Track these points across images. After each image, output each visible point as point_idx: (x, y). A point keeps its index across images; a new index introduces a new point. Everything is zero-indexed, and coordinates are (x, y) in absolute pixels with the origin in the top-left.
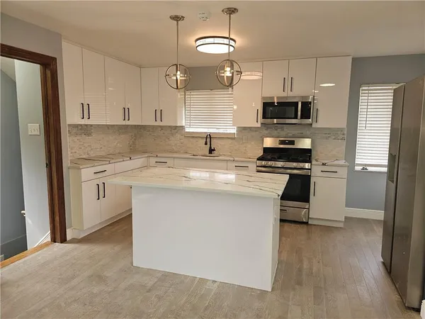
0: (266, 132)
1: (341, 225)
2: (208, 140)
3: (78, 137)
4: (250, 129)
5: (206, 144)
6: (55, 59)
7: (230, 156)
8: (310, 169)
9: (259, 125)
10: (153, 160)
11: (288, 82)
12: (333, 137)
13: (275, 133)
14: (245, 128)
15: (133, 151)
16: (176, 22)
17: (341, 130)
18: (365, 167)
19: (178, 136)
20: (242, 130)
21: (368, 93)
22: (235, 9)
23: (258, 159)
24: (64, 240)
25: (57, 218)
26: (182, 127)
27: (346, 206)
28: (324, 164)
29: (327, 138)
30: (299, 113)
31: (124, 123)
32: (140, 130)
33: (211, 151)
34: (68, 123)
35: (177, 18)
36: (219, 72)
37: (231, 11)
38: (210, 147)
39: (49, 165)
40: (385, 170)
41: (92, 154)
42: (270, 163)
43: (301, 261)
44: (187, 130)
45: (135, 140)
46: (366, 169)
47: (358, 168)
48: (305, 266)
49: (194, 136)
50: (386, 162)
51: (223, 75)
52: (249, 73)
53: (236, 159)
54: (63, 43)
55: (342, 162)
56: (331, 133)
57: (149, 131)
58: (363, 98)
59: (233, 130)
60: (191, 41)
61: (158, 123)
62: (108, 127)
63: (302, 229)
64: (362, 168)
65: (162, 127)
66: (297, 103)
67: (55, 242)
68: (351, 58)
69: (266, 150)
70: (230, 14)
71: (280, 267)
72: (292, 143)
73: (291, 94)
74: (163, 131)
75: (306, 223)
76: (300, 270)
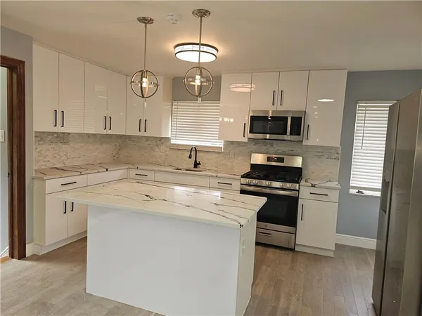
0: (255, 147)
1: (331, 254)
2: (193, 153)
3: (53, 146)
4: (238, 143)
5: (190, 157)
6: (23, 63)
7: (216, 171)
8: (298, 191)
9: (246, 140)
10: (133, 172)
11: (278, 95)
12: (327, 156)
13: (264, 148)
14: (232, 143)
15: (117, 161)
16: (144, 25)
17: (336, 148)
18: (360, 190)
19: (163, 148)
20: (229, 144)
21: (365, 110)
22: (207, 11)
23: (242, 177)
24: (22, 256)
25: (16, 232)
26: (168, 139)
27: (337, 233)
28: (313, 186)
29: (319, 157)
30: (289, 129)
31: (105, 132)
32: (124, 140)
33: (196, 165)
34: (35, 130)
35: (145, 21)
36: (187, 80)
37: (202, 13)
38: (196, 161)
39: (11, 174)
40: (379, 194)
41: (69, 163)
42: (254, 181)
43: (278, 297)
44: (173, 142)
45: (119, 150)
46: (362, 192)
47: (353, 191)
48: (281, 304)
49: (179, 148)
50: (379, 186)
51: (193, 83)
52: (240, 85)
53: (219, 175)
54: (34, 46)
55: (335, 184)
56: (323, 152)
57: (133, 141)
58: (359, 115)
59: (220, 144)
60: (170, 47)
61: (142, 134)
62: (89, 135)
63: (286, 256)
64: (357, 191)
65: (147, 138)
66: (287, 118)
67: (13, 258)
68: (346, 72)
69: (253, 166)
70: (201, 17)
71: (251, 303)
72: (281, 160)
73: (280, 108)
74: (148, 142)
75: (293, 250)
76: (275, 309)
